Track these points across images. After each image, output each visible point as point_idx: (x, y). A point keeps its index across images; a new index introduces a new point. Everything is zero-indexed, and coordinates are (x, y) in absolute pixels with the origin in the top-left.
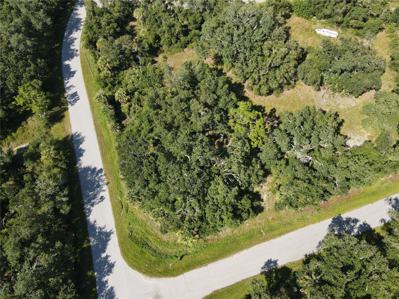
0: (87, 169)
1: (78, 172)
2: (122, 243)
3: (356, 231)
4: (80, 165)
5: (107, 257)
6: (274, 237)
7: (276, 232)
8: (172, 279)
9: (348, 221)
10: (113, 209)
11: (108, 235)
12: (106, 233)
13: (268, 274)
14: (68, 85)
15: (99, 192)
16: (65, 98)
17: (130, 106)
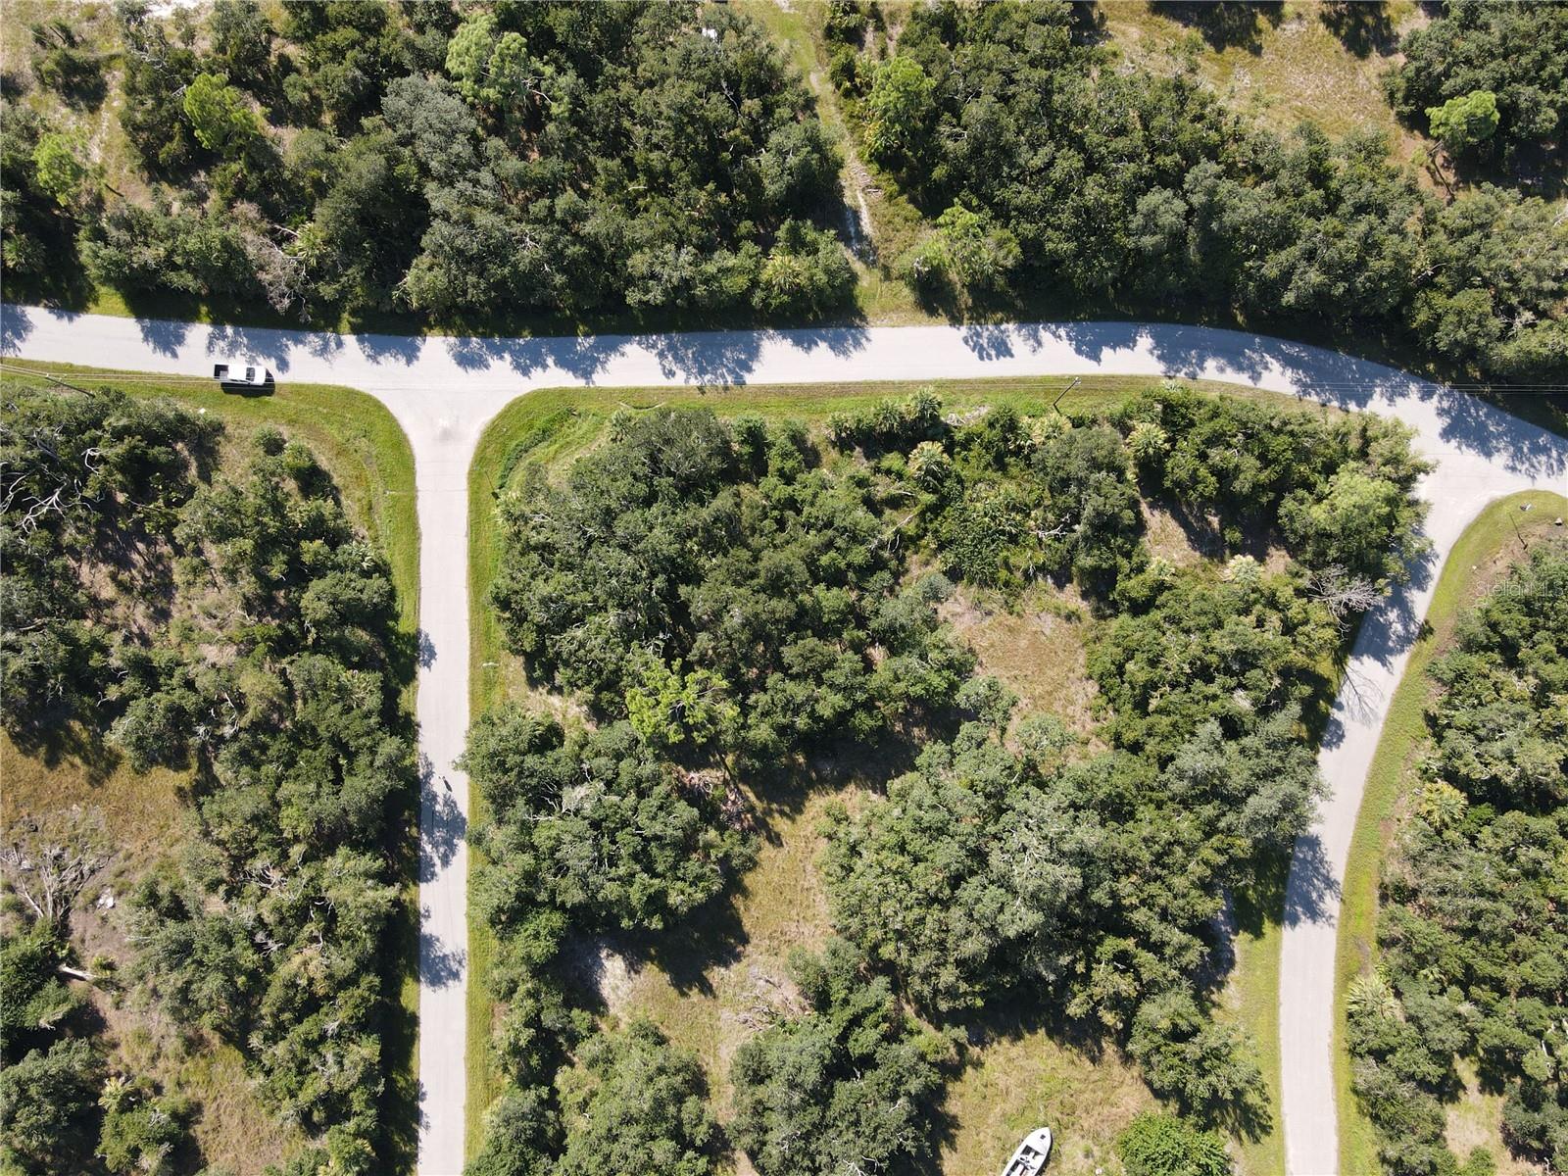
0: (753, 352)
1: (752, 329)
2: (562, 393)
3: (428, 848)
4: (770, 338)
5: (545, 367)
6: (473, 681)
7: (480, 688)
8: (466, 469)
9: (451, 848)
10: (637, 389)
11: (587, 374)
12: (592, 372)
13: (414, 640)
14: (1045, 335)
15: (687, 370)
16: (997, 324)
17: (900, 476)
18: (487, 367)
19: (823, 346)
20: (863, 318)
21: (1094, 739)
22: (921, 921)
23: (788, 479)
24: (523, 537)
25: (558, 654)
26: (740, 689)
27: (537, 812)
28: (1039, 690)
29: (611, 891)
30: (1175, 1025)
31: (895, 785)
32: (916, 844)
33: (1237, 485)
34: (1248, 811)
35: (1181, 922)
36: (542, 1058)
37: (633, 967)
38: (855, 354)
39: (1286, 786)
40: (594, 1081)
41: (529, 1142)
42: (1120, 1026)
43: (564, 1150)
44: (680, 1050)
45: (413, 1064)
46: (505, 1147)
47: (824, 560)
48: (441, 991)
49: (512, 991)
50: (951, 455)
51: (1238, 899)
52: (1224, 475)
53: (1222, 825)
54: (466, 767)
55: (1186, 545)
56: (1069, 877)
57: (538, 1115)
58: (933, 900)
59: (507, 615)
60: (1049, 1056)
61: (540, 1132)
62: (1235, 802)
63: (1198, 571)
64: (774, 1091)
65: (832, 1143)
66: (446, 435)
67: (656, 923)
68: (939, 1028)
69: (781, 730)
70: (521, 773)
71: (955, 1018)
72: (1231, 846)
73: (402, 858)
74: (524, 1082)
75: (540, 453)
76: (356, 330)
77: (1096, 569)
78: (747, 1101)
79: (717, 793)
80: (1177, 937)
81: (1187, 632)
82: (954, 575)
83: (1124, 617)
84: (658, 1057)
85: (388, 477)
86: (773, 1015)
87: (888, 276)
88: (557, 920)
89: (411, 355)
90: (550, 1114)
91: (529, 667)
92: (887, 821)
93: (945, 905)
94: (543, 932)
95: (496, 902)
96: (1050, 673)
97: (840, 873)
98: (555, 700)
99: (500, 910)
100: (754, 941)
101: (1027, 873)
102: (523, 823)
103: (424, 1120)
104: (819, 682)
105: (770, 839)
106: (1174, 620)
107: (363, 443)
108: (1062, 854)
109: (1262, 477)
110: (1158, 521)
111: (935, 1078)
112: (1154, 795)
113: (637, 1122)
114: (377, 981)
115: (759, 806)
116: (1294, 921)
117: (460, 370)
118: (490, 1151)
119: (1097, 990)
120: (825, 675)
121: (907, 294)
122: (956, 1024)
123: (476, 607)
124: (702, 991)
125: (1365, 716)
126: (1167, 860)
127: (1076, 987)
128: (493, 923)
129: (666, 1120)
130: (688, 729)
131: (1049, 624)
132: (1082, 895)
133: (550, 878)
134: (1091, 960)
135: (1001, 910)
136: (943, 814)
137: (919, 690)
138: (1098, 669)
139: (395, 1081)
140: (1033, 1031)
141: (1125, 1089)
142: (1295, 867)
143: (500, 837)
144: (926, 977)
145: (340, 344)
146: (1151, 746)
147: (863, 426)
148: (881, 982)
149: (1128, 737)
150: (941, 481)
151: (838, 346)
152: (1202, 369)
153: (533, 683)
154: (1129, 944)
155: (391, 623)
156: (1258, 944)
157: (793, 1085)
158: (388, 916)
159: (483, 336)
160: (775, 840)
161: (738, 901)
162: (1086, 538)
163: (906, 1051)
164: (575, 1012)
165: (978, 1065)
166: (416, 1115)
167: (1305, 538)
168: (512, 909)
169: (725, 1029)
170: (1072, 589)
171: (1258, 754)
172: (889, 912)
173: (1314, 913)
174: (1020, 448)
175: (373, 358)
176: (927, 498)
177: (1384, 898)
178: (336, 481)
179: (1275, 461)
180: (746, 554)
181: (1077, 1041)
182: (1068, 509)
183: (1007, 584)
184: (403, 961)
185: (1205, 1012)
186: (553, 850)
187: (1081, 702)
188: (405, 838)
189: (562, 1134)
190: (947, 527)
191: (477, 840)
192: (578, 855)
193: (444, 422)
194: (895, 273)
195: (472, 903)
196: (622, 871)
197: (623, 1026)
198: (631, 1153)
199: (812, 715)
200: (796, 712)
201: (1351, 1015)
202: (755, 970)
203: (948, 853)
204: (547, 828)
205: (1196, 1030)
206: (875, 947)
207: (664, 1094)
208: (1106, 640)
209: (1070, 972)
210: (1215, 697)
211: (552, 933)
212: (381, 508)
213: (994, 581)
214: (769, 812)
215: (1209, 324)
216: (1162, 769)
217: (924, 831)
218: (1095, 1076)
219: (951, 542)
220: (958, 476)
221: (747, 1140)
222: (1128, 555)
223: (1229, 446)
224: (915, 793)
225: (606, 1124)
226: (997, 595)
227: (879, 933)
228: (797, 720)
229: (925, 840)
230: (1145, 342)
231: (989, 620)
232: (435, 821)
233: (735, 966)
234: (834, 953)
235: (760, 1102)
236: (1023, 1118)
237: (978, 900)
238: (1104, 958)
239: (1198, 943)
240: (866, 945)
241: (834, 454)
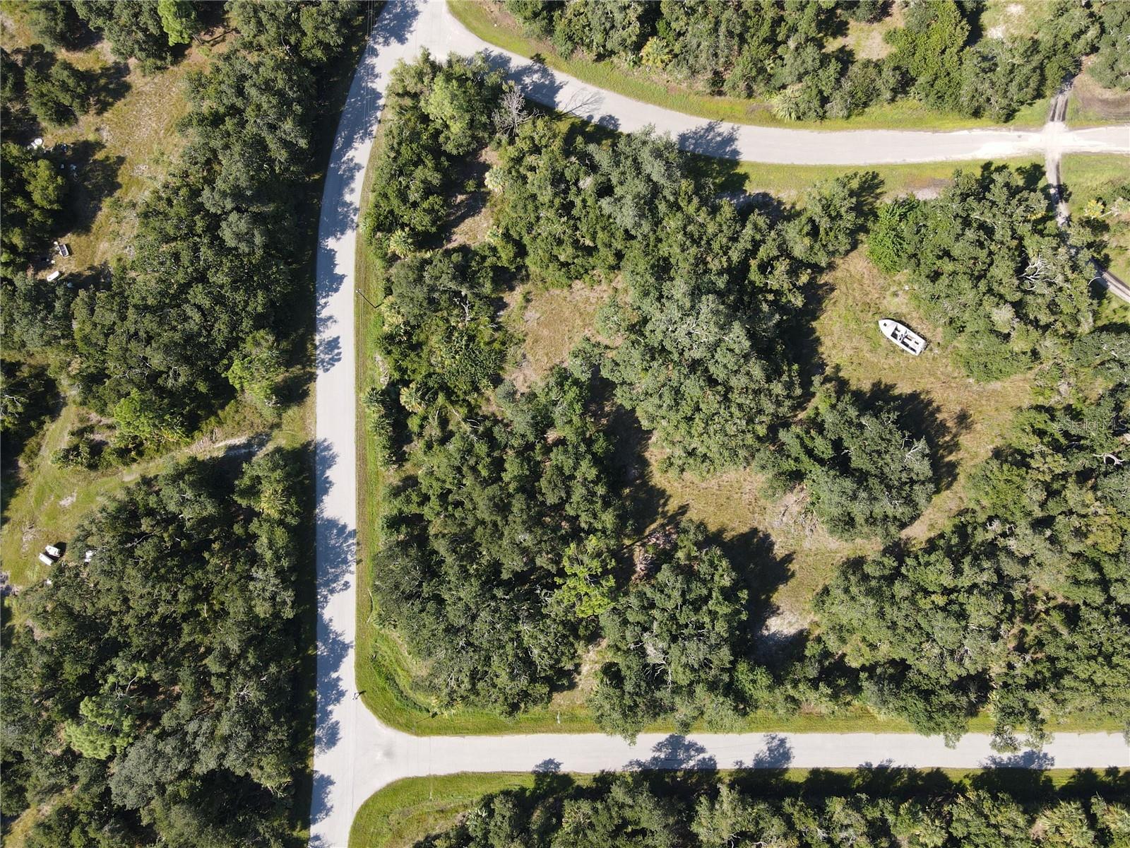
0: (332, 523)
1: (315, 525)
2: (359, 666)
3: (692, 763)
4: (322, 511)
5: (338, 679)
6: (571, 731)
7: (576, 725)
9: (691, 746)
10: (358, 610)
11: (345, 647)
12: (343, 644)
13: (540, 776)
14: (324, 314)
15: (344, 572)
16: (316, 347)
17: (425, 418)
18: (337, 723)
19: (328, 473)
20: (309, 444)
21: (614, 284)
22: (740, 406)
23: (425, 499)
24: (465, 694)
25: (551, 667)
26: (577, 534)
27: (665, 682)
28: (579, 322)
29: (721, 627)
30: (808, 234)
31: (645, 424)
32: (686, 409)
33: (435, 182)
34: (662, 181)
35: (738, 228)
36: (840, 677)
37: (775, 611)
38: (335, 450)
39: (645, 155)
40: (855, 639)
41: (899, 687)
42: (809, 271)
43: (903, 660)
44: (832, 578)
45: (846, 772)
46: (902, 704)
47: (484, 473)
48: (794, 752)
49: (793, 700)
50: (411, 381)
51: (722, 189)
52: (428, 191)
53: (672, 199)
54: (633, 735)
55: (477, 218)
56: (708, 304)
57: (879, 680)
58: (726, 399)
59: (522, 705)
60: (831, 319)
61: (892, 678)
62: (656, 190)
63: (496, 210)
64: (859, 510)
65: (893, 470)
66: (389, 754)
67: (744, 594)
68: (813, 395)
69: (606, 504)
70: (637, 694)
71: (806, 384)
72: (686, 193)
73: (699, 783)
74: (857, 690)
75: (403, 682)
76: (306, 826)
77: (494, 281)
78: (866, 529)
79: (651, 551)
80: (748, 231)
81: (538, 218)
82: (497, 381)
83: (528, 261)
84: (838, 593)
85: (419, 798)
86: (807, 511)
87: (278, 426)
88: (742, 667)
89: (327, 781)
90: (879, 670)
91: (561, 689)
92: (671, 429)
93: (729, 389)
94: (751, 677)
95: (730, 712)
96: (567, 314)
97: (707, 463)
98: (585, 669)
99: (736, 709)
100: (756, 524)
101: (705, 331)
102: (673, 692)
103: (885, 763)
104: (572, 477)
105: (683, 513)
106: (530, 228)
107: (393, 818)
108: (693, 307)
109: (430, 165)
110: (459, 237)
111: (847, 398)
112: (652, 244)
113: (882, 608)
114: (788, 800)
115: (660, 521)
116: (736, 153)
117: (339, 744)
118: (905, 714)
119: (786, 286)
120: (567, 473)
121: (293, 412)
122: (811, 383)
123: (517, 729)
124: (790, 562)
125: (596, 101)
126: (696, 236)
127: (784, 300)
128: (745, 714)
129: (880, 587)
130: (606, 572)
131: (532, 314)
132: (720, 294)
133: (713, 672)
134: (765, 290)
135: (732, 350)
136: (665, 390)
137: (578, 407)
138: (565, 281)
139: (858, 786)
140: (813, 330)
141: (851, 268)
142: (700, 151)
143: (684, 710)
144: (779, 404)
145: (317, 838)
146: (618, 245)
147: (388, 444)
148: (783, 435)
149: (611, 260)
150: (429, 389)
151: (329, 462)
152: (351, 204)
153: (572, 686)
154: (754, 263)
155: (528, 793)
156: (752, 177)
157: (854, 497)
158: (741, 792)
159: (314, 727)
160: (683, 509)
161: (728, 536)
162: (472, 287)
163: (829, 418)
164: (807, 653)
165: (838, 368)
166: (882, 769)
167: (473, 137)
168: (735, 700)
169: (817, 545)
170: (507, 297)
171: (623, 173)
172: (734, 428)
173: (730, 140)
174: (406, 332)
175: (329, 810)
176: (441, 399)
177: (720, 93)
178: (421, 838)
179: (419, 155)
180: (480, 530)
181: (820, 301)
182: (450, 299)
183: (503, 343)
184: (773, 781)
185: (799, 214)
186: (693, 669)
187: (587, 292)
188: (685, 780)
189: (892, 662)
190: (462, 385)
191: (686, 726)
192: (695, 652)
193: (379, 756)
194: (276, 420)
195: (731, 730)
196: (707, 619)
197: (816, 619)
198: (904, 613)
199: (596, 482)
200: (594, 494)
201: (799, 118)
202: (776, 524)
203: (693, 387)
204: (677, 675)
205: (811, 220)
206: (759, 439)
207: (862, 589)
208: (544, 274)
209: (775, 304)
210: (584, 201)
211: (752, 670)
212: (442, 803)
213: (501, 352)
214: (664, 514)
215: (320, 199)
216: (634, 238)
217: (677, 404)
218: (844, 288)
219: (473, 382)
220: (426, 377)
221: (893, 530)
222: (484, 258)
223: (408, 187)
224: (650, 410)
225: (884, 630)
226: (511, 351)
227: (749, 436)
228: (599, 493)
229: (684, 403)
230: (331, 243)
231: (529, 356)
232: (672, 758)
233: (773, 538)
234: (763, 467)
235: (867, 521)
236: (873, 338)
237: (725, 366)
238: (764, 280)
239: (752, 217)
240: (757, 445)
241: (408, 465)
